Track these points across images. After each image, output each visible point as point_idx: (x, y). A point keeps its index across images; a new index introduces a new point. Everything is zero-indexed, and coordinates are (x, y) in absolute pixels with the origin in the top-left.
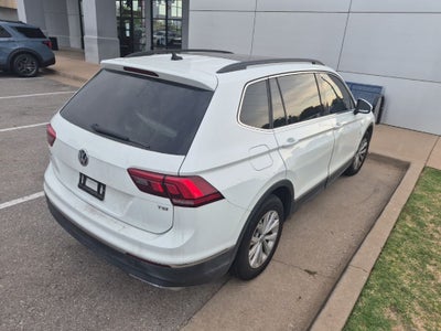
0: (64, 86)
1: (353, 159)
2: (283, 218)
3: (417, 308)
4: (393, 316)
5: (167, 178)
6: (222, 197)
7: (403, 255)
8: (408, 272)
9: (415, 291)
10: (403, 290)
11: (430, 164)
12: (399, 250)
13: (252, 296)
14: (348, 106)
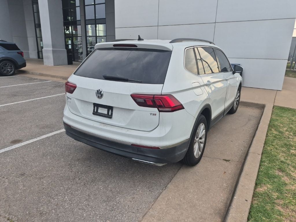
0: (35, 79)
1: (233, 103)
2: (207, 129)
3: (292, 169)
4: (280, 174)
5: (155, 96)
6: (183, 108)
7: (276, 146)
8: (281, 154)
9: (288, 162)
10: (282, 162)
11: (276, 104)
12: (274, 144)
13: (197, 174)
14: (229, 70)
